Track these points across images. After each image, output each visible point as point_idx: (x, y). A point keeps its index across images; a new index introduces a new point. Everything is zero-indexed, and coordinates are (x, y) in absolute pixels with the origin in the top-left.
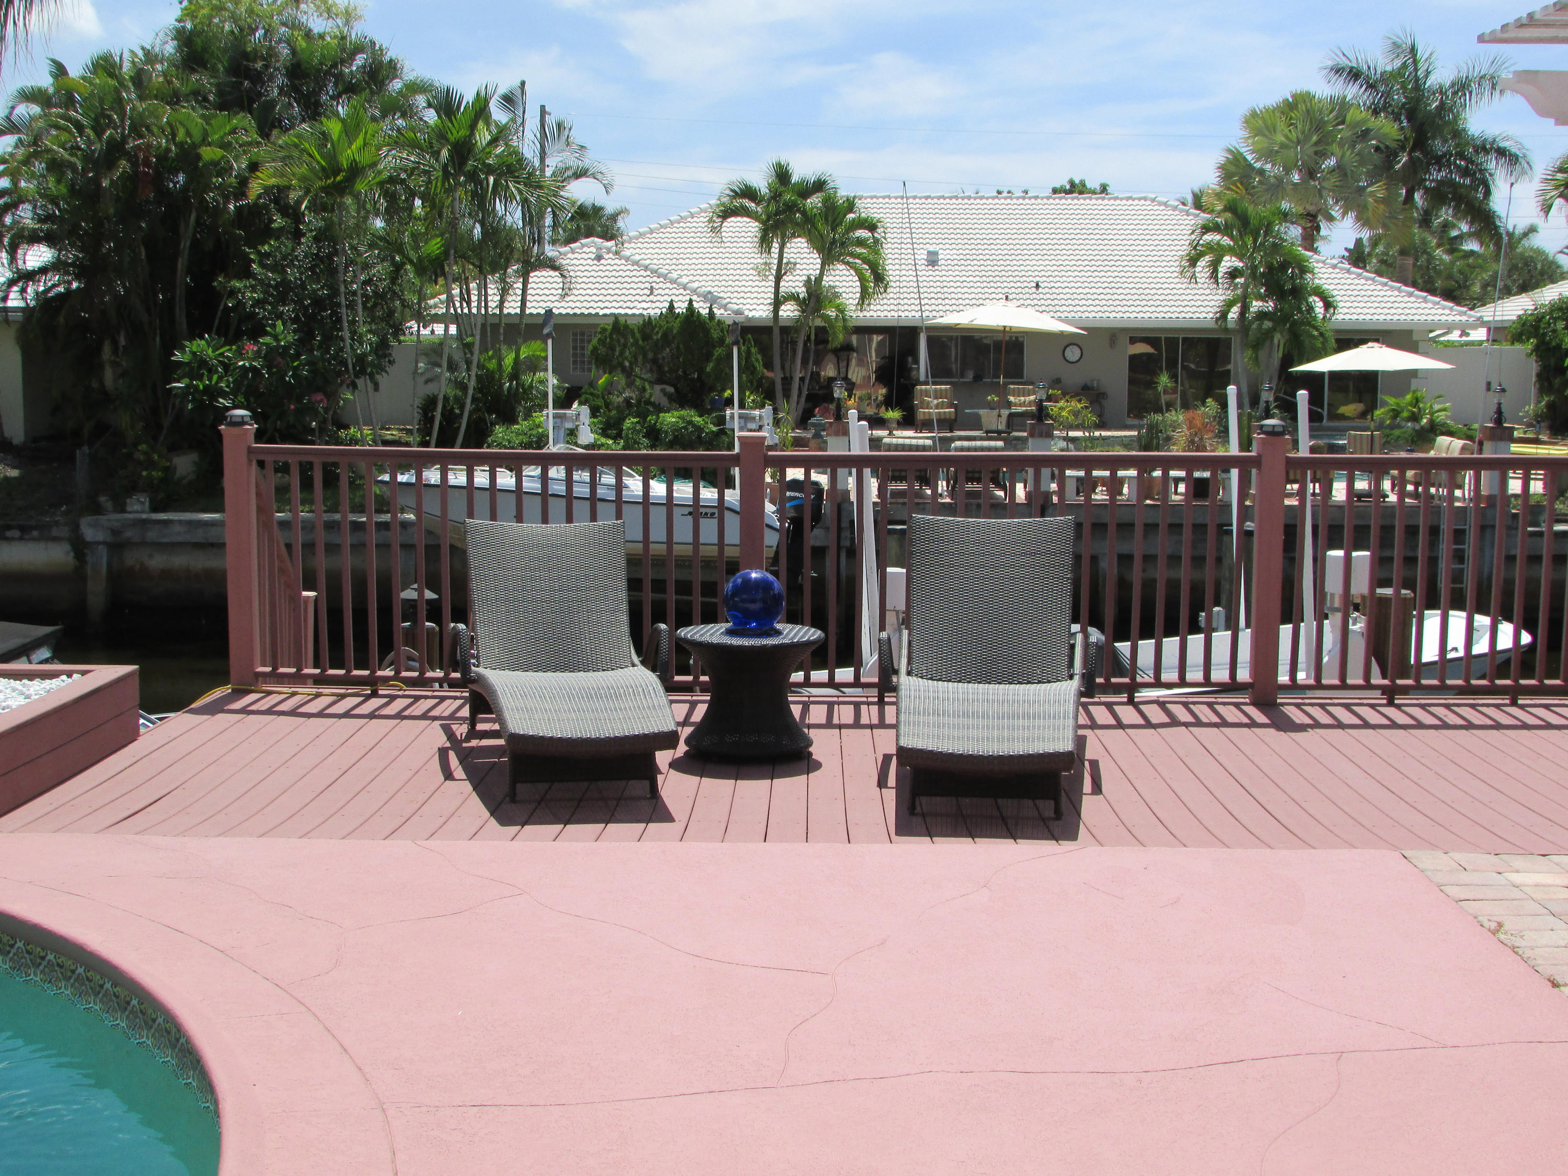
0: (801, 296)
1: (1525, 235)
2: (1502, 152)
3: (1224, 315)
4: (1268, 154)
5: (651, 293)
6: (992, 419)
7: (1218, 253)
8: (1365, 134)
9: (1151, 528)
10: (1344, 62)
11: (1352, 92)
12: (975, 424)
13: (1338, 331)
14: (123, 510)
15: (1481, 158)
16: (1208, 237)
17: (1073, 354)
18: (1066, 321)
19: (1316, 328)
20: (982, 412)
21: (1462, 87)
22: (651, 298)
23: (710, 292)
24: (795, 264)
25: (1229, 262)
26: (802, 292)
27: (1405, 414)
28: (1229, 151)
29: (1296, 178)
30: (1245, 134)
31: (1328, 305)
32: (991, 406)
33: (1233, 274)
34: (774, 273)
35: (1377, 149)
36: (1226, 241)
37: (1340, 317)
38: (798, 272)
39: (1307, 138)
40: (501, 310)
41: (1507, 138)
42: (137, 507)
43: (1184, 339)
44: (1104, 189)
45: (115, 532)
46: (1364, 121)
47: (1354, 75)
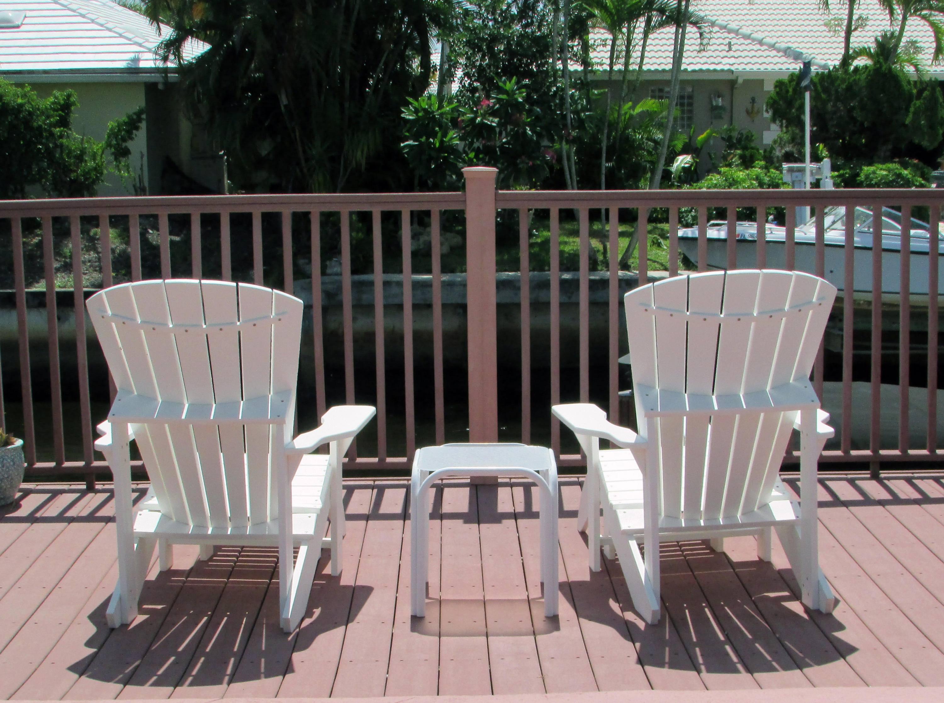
0: (872, 51)
5: (730, 49)
22: (731, 53)
23: (789, 48)
24: (867, 19)
26: (873, 47)
34: (845, 28)
38: (867, 28)
40: (640, 67)
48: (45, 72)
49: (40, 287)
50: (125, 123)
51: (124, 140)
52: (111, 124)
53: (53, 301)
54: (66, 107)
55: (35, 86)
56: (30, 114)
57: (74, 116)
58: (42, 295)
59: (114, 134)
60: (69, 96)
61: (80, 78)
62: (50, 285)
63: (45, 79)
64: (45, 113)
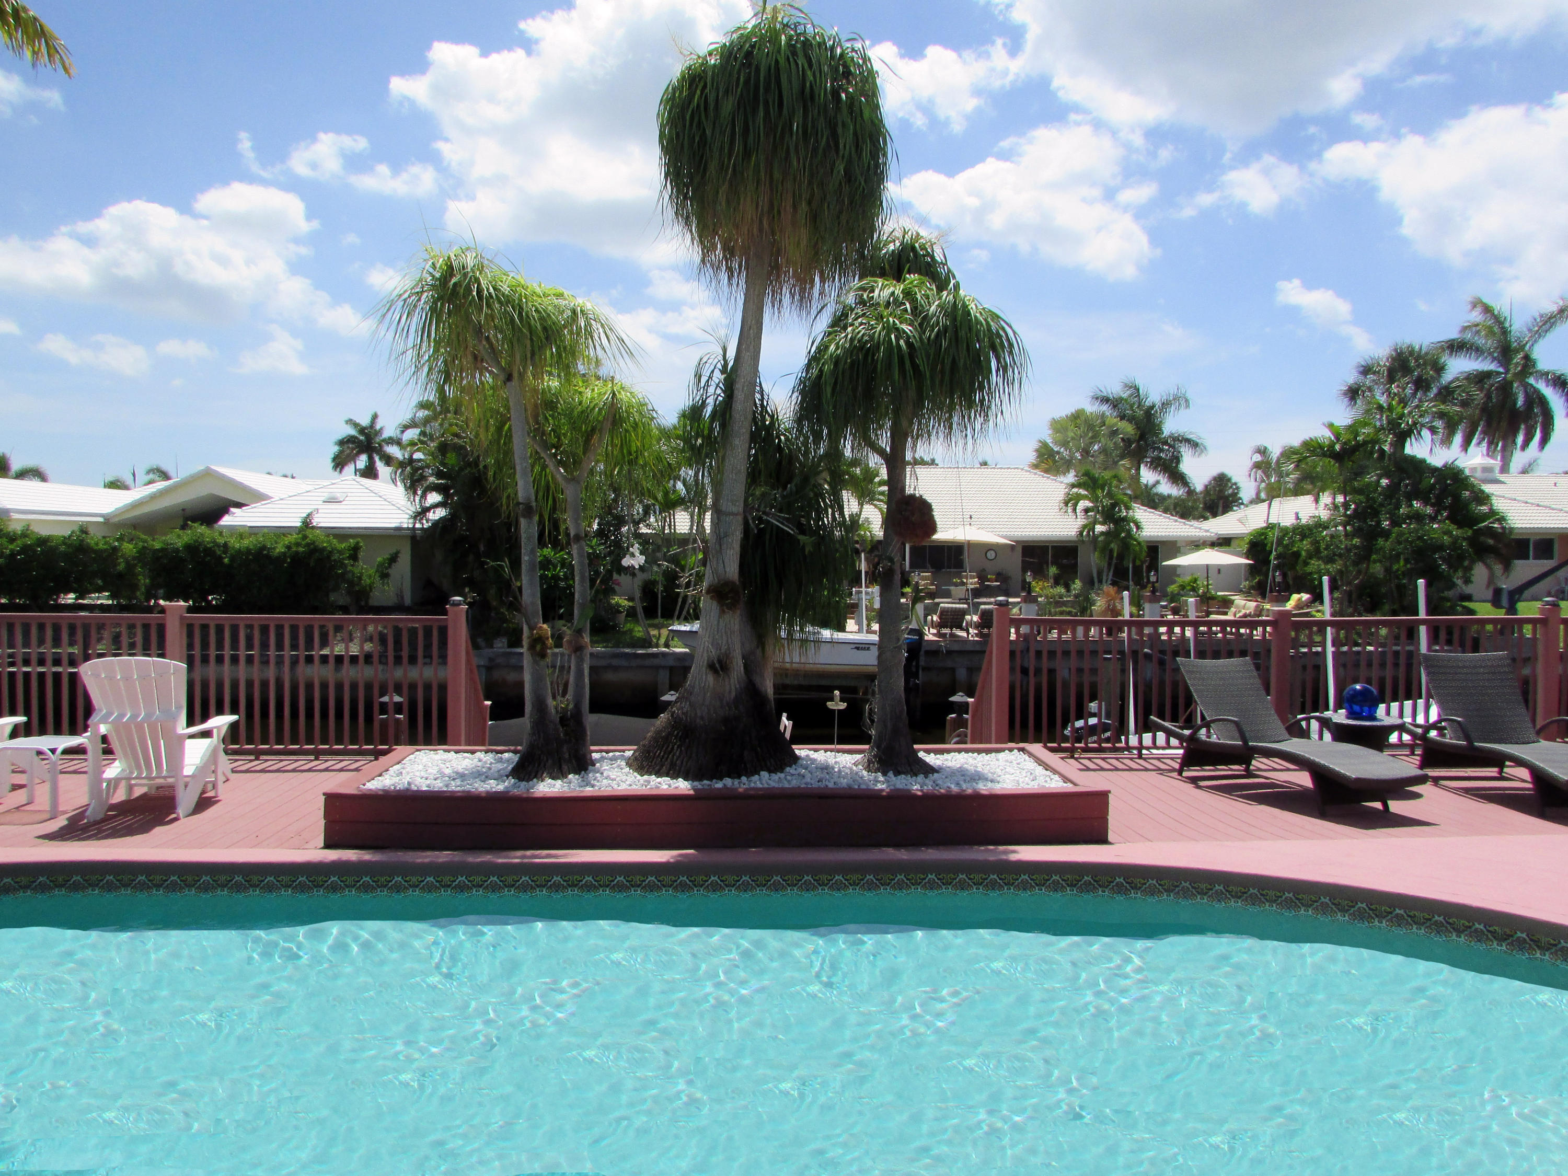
1: (1154, 485)
2: (1188, 441)
3: (1081, 533)
4: (1065, 444)
6: (958, 591)
7: (1078, 498)
8: (1114, 433)
9: (1080, 653)
10: (1099, 394)
11: (1105, 408)
12: (947, 595)
13: (1148, 542)
14: (492, 646)
15: (1177, 444)
16: (1075, 490)
17: (991, 555)
18: (1003, 537)
19: (1135, 540)
20: (952, 588)
21: (1166, 405)
25: (1083, 504)
27: (1189, 588)
28: (1040, 441)
29: (1078, 455)
30: (1050, 432)
31: (1138, 527)
32: (956, 585)
33: (1086, 511)
35: (1123, 439)
36: (1082, 492)
37: (1144, 534)
39: (1086, 435)
41: (1191, 433)
42: (500, 645)
43: (1053, 547)
44: (933, 461)
45: (491, 660)
46: (1116, 424)
47: (1105, 400)
48: (350, 528)
49: (325, 652)
50: (388, 559)
51: (387, 569)
52: (379, 559)
53: (332, 660)
54: (356, 549)
55: (336, 536)
56: (330, 552)
57: (361, 554)
58: (327, 656)
59: (381, 565)
60: (358, 543)
61: (364, 532)
62: (332, 650)
63: (342, 532)
64: (341, 552)
